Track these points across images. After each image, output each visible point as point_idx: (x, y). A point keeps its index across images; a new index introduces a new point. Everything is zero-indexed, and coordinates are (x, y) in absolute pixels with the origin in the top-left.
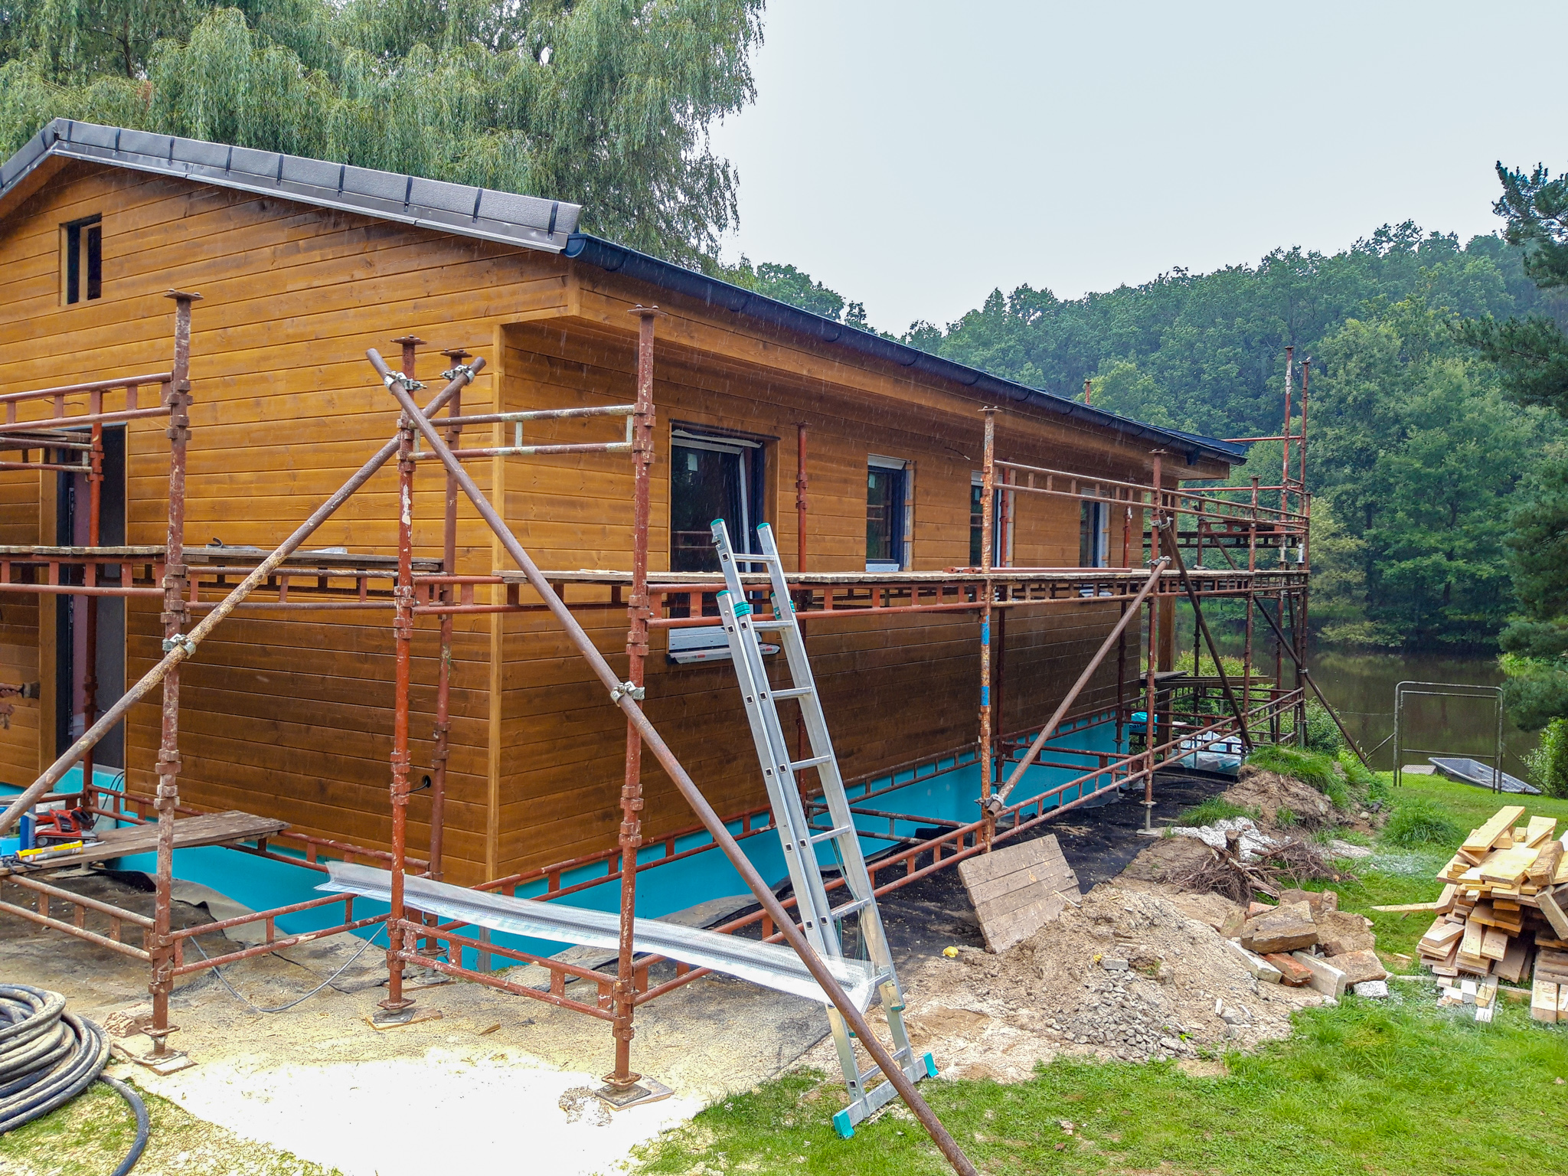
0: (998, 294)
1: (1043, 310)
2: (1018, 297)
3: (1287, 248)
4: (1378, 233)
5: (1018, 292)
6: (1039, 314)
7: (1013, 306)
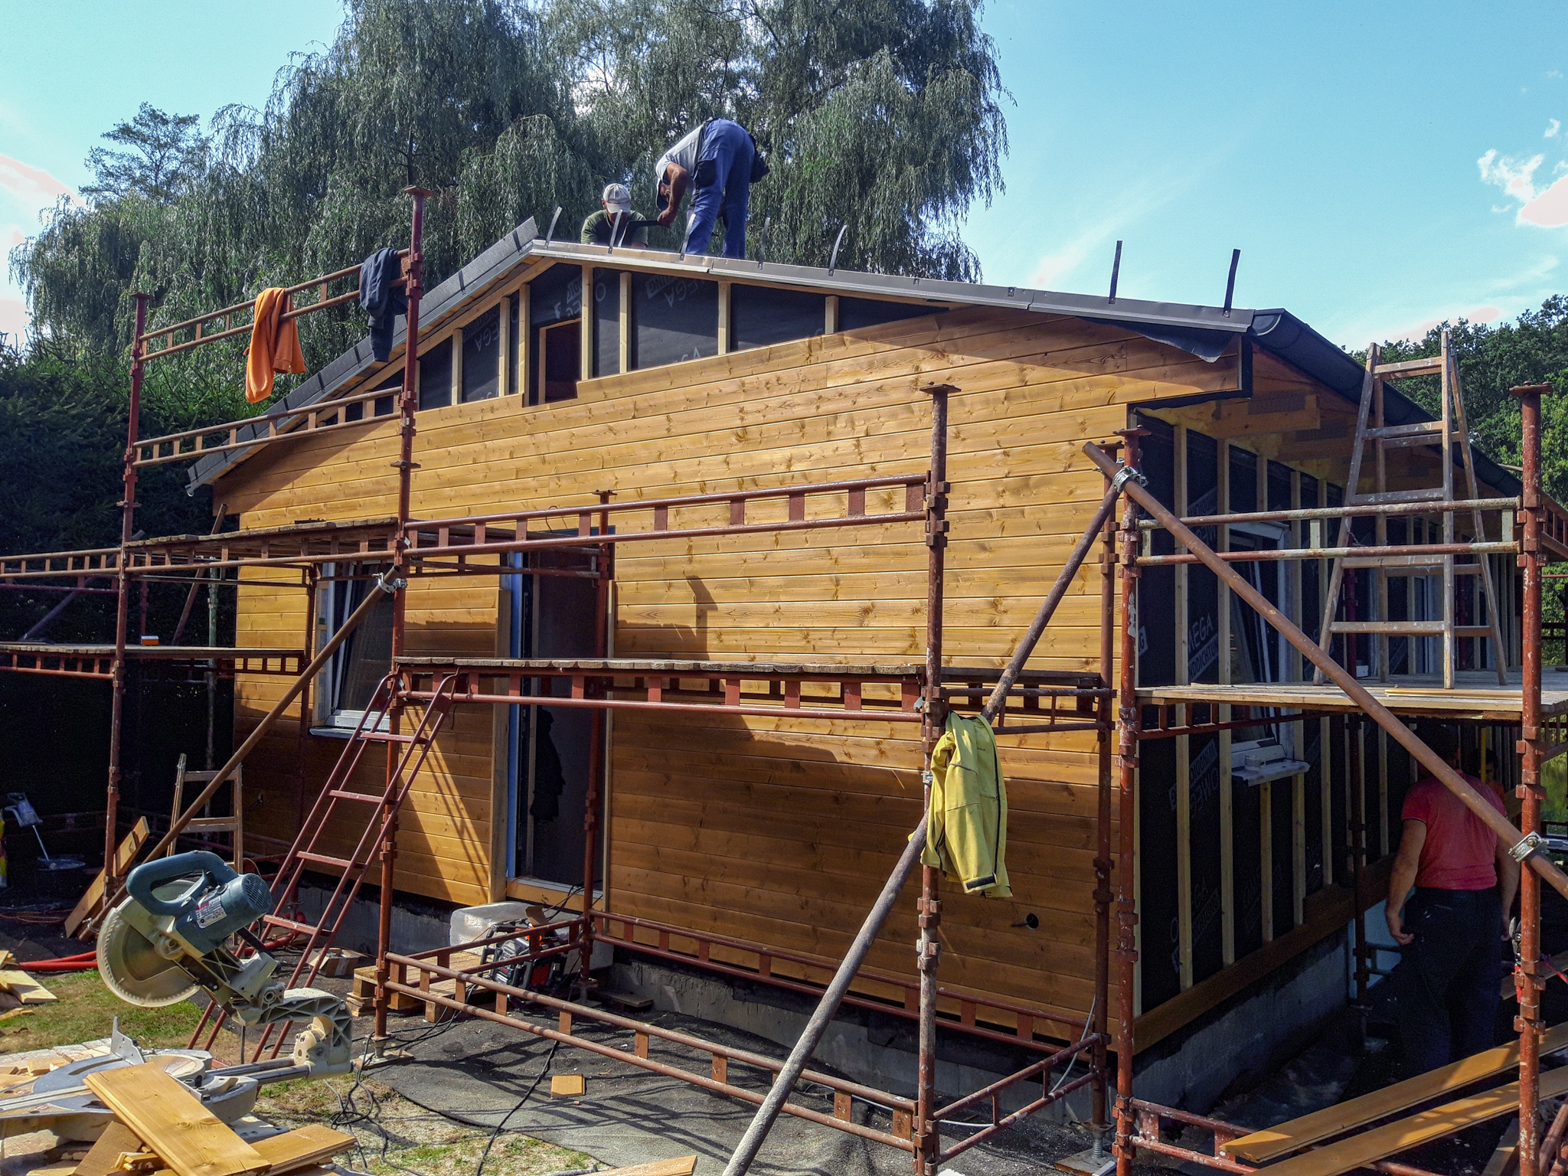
3: (1454, 323)
4: (1548, 305)
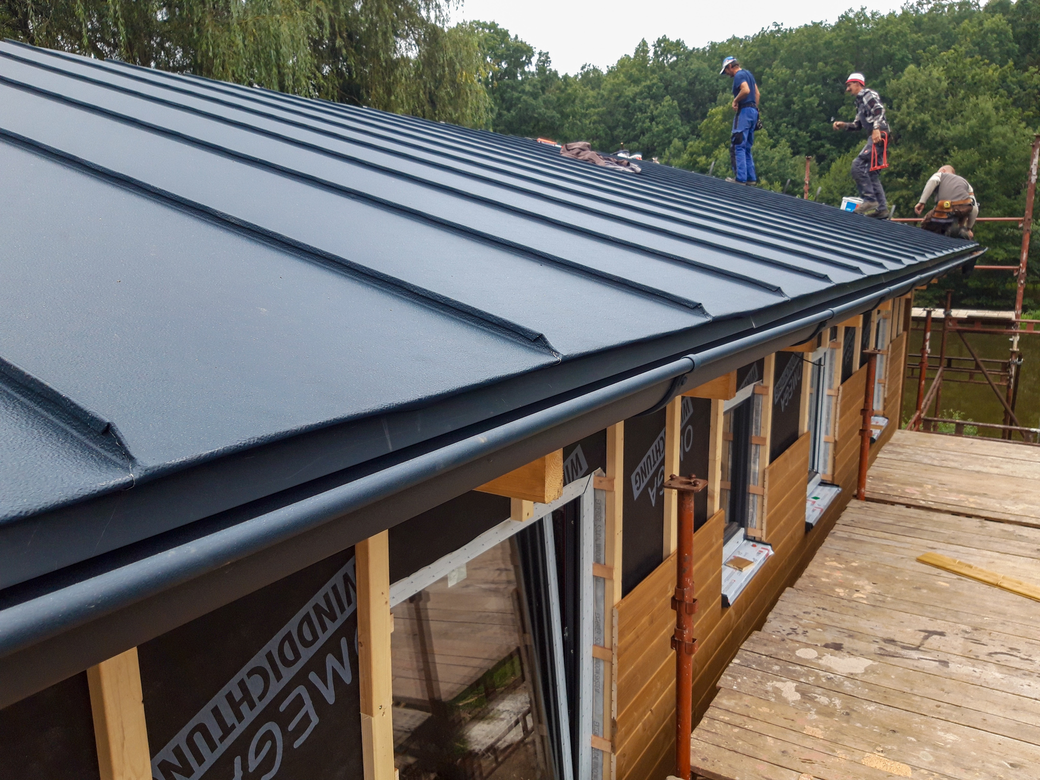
0: (644, 43)
1: (677, 55)
2: (659, 46)
5: (659, 42)
6: (675, 58)
7: (656, 52)
